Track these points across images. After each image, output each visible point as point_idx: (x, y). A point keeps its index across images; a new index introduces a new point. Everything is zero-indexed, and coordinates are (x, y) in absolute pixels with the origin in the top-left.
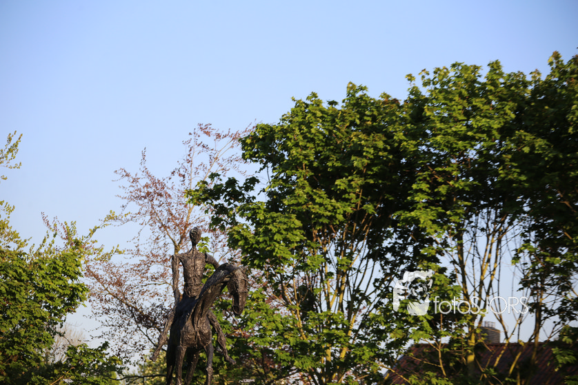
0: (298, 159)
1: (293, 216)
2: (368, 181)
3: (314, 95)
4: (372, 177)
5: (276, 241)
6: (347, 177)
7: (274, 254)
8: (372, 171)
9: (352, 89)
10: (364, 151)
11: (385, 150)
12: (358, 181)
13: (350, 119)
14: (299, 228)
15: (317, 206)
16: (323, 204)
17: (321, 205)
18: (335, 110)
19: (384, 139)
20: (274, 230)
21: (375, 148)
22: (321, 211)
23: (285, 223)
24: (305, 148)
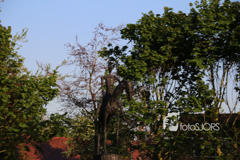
0: (145, 38)
1: (144, 61)
2: (174, 47)
3: (151, 12)
4: (176, 45)
5: (136, 72)
6: (165, 45)
7: (136, 77)
8: (176, 43)
9: (166, 9)
10: (173, 35)
11: (181, 34)
12: (170, 47)
13: (167, 22)
14: (146, 66)
15: (153, 58)
16: (156, 56)
17: (155, 57)
18: (160, 18)
19: (181, 30)
20: (136, 67)
21: (177, 33)
22: (155, 59)
23: (140, 64)
24: (148, 33)
